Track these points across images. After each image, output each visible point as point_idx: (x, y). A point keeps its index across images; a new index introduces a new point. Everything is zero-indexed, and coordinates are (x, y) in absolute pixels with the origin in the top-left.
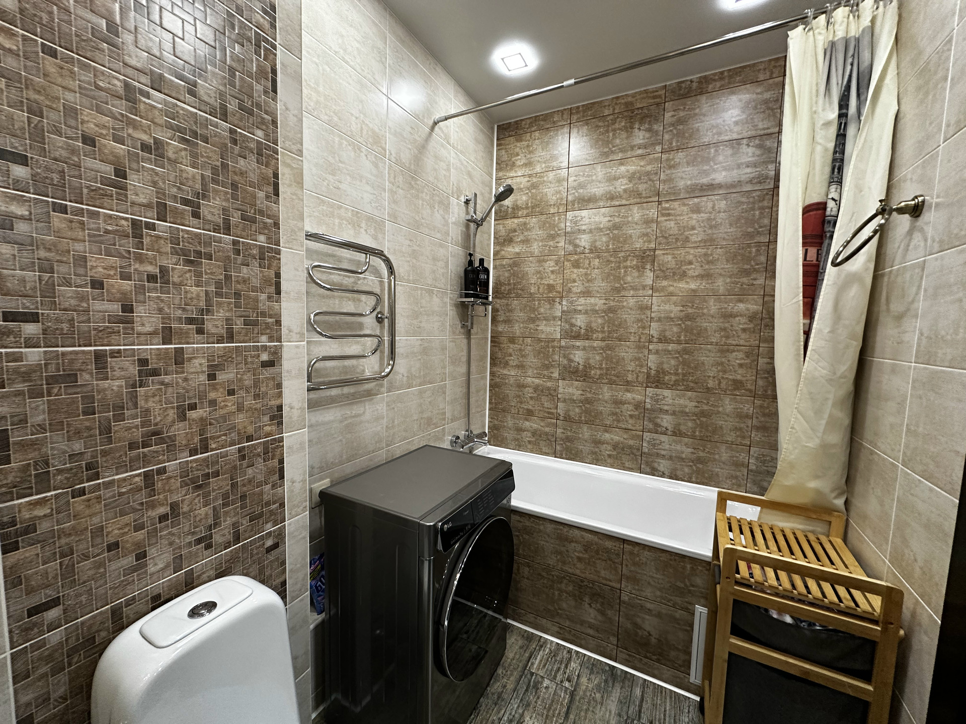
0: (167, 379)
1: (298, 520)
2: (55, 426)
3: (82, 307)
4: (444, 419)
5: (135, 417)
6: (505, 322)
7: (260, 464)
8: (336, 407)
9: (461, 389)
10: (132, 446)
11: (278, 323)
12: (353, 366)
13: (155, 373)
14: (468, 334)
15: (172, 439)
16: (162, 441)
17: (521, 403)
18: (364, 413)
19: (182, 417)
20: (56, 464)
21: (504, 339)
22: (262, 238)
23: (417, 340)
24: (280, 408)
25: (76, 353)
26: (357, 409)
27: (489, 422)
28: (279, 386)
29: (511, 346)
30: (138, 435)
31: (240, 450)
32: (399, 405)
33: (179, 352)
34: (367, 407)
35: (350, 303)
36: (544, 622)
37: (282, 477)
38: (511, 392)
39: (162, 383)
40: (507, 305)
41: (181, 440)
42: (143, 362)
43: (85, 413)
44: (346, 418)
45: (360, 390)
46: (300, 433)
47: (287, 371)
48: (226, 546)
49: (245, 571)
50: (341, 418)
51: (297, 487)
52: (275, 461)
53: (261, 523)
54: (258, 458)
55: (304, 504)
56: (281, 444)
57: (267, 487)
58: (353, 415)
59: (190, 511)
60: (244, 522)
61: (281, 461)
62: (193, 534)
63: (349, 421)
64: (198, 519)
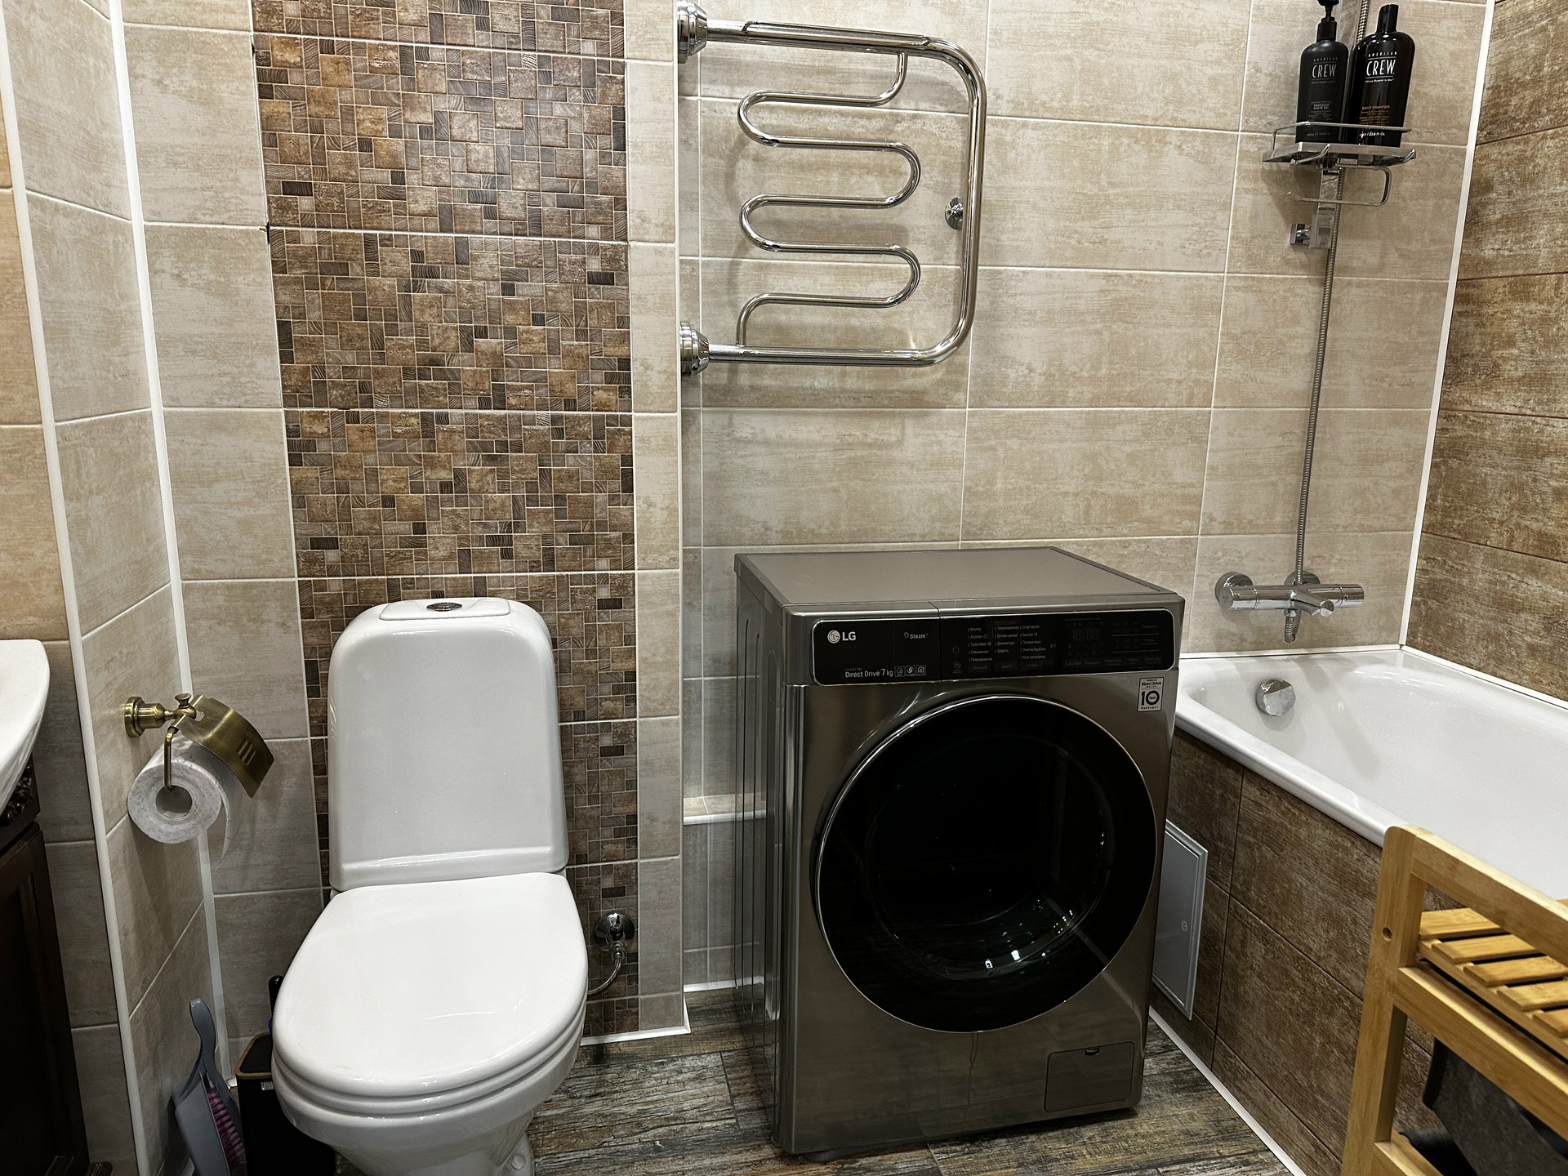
0: (448, 283)
1: (659, 577)
2: (331, 327)
3: (351, 176)
4: (1195, 516)
5: (409, 333)
6: (1507, 222)
7: (587, 453)
8: (827, 414)
9: (1278, 440)
10: (408, 373)
11: (621, 203)
12: (874, 330)
13: (431, 273)
14: (1326, 268)
15: (456, 375)
16: (441, 375)
17: (1524, 510)
18: (900, 442)
19: (468, 346)
20: (333, 375)
21: (1496, 288)
22: (589, 47)
23: (1092, 276)
24: (625, 363)
25: (347, 236)
26: (879, 430)
27: (1421, 571)
28: (623, 321)
29: (1517, 308)
30: (413, 357)
31: (555, 420)
32: (1014, 443)
33: (461, 245)
34: (909, 431)
35: (870, 179)
36: (1283, 1114)
37: (628, 488)
38: (1494, 472)
39: (441, 290)
40: (1522, 160)
41: (467, 382)
42: (417, 256)
43: (357, 318)
44: (850, 444)
45: (892, 388)
46: (664, 418)
47: (639, 298)
48: (533, 567)
49: (562, 620)
50: (839, 441)
51: (658, 516)
52: (616, 457)
53: (589, 553)
54: (585, 442)
55: (672, 552)
56: (627, 429)
57: (601, 497)
58: (869, 440)
59: (481, 490)
60: (561, 540)
61: (627, 460)
62: (485, 526)
63: (859, 453)
64: (491, 506)
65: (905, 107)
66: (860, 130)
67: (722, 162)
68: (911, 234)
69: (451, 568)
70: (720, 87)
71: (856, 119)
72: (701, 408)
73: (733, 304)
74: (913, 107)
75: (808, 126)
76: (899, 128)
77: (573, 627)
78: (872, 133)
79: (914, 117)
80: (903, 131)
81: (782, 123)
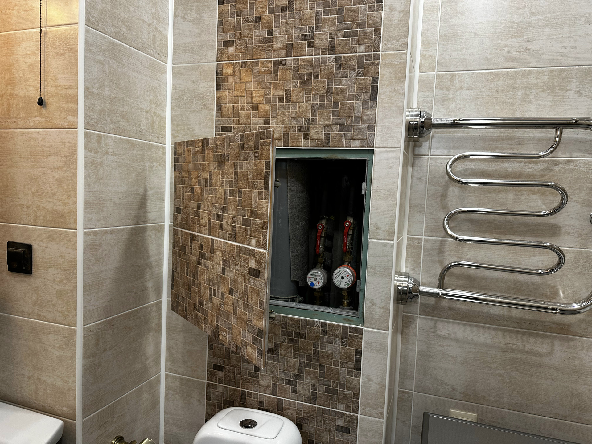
1: (372, 422)
7: (338, 345)
8: (498, 330)
18: (550, 354)
31: (323, 325)
34: (557, 348)
35: (534, 197)
37: (358, 367)
44: (513, 350)
45: (545, 320)
46: (381, 333)
47: (372, 267)
48: (306, 400)
49: (318, 432)
50: (505, 346)
51: (374, 387)
52: (353, 350)
53: (335, 399)
54: (337, 339)
55: (380, 409)
56: (360, 336)
57: (343, 371)
58: (527, 349)
59: (285, 355)
60: (321, 389)
61: (359, 353)
62: (285, 373)
63: (519, 356)
64: (289, 364)
65: (562, 157)
66: (529, 170)
67: (440, 189)
68: (563, 229)
69: (268, 391)
70: (442, 151)
71: (527, 164)
72: (418, 315)
73: (441, 262)
74: (568, 155)
75: (494, 169)
76: (557, 168)
77: (323, 437)
78: (538, 171)
79: (568, 161)
80: (560, 170)
81: (478, 167)
